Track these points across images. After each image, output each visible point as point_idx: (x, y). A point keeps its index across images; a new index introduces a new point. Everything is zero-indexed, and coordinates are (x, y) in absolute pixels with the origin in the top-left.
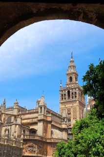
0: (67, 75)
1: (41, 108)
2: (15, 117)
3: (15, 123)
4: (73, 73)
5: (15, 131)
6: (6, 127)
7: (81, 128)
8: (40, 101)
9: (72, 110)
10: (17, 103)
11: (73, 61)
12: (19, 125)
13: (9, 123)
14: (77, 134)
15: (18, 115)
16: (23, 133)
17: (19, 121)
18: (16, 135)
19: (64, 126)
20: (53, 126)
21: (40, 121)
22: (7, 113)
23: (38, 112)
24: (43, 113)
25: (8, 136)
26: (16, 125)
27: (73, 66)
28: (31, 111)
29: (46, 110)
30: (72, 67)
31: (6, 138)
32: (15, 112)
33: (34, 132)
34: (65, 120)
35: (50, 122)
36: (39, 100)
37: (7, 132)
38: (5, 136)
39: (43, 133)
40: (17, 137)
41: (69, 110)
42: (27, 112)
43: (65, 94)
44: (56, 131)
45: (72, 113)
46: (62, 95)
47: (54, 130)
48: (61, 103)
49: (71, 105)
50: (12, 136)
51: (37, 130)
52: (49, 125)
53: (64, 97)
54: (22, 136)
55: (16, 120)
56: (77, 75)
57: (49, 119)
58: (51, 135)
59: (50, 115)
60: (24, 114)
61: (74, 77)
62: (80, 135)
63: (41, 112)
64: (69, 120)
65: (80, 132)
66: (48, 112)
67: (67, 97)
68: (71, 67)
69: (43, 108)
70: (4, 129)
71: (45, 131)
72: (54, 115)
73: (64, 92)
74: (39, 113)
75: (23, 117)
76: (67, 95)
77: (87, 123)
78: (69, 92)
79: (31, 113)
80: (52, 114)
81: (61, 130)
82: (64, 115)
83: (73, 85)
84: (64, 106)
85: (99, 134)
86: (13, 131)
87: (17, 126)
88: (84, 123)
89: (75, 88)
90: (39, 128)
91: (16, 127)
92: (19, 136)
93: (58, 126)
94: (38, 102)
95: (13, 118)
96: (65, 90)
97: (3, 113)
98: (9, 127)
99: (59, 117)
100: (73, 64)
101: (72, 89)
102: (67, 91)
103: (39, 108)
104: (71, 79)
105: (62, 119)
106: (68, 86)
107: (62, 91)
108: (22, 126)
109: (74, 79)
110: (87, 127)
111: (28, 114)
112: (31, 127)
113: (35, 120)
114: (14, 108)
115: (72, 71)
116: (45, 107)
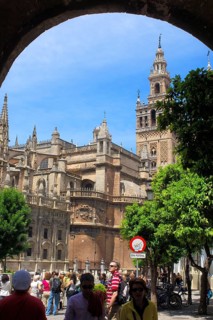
0: (151, 80)
1: (102, 143)
2: (55, 159)
3: (54, 169)
4: (163, 77)
5: (55, 183)
6: (39, 177)
7: (167, 181)
8: (98, 131)
9: (159, 145)
10: (58, 135)
11: (162, 54)
12: (62, 173)
13: (45, 170)
14: (160, 192)
15: (60, 156)
16: (69, 187)
17: (61, 166)
18: (58, 190)
19: (143, 175)
20: (124, 176)
21: (99, 166)
22: (39, 151)
23: (95, 151)
24: (104, 153)
25: (44, 192)
26: (57, 173)
27: (162, 64)
28: (83, 149)
29: (111, 146)
30: (160, 65)
31: (40, 195)
32: (54, 151)
33: (89, 185)
34: (147, 164)
35: (118, 168)
36: (98, 128)
37: (41, 185)
38: (39, 192)
39: (106, 187)
40: (59, 194)
41: (153, 146)
42: (76, 150)
43: (146, 117)
44: (130, 185)
45: (159, 151)
46: (141, 118)
47: (126, 183)
48: (140, 133)
49: (158, 137)
50: (50, 193)
51: (94, 183)
52: (117, 174)
53: (143, 123)
54: (68, 193)
55: (57, 165)
56: (169, 80)
57: (117, 163)
58: (121, 192)
59: (119, 156)
60: (70, 155)
61: (163, 84)
62: (164, 193)
63: (101, 150)
64: (154, 164)
65: (165, 188)
66: (115, 149)
67: (149, 122)
68: (157, 64)
69: (105, 143)
70: (35, 179)
71: (110, 183)
72: (125, 154)
73: (144, 113)
74: (98, 153)
75: (68, 159)
76: (149, 118)
77: (178, 172)
78: (153, 113)
79: (82, 153)
80: (121, 153)
81: (139, 182)
82: (144, 156)
84: (143, 140)
85: (194, 192)
86: (52, 183)
87: (59, 175)
88: (174, 172)
90: (99, 178)
91: (56, 177)
92: (63, 193)
93: (133, 174)
94: (96, 132)
95: (50, 161)
96: (146, 110)
97: (32, 153)
98: (45, 177)
99: (135, 159)
100: (161, 59)
102: (149, 112)
103: (98, 144)
104: (157, 87)
105: (140, 162)
106: (151, 102)
107: (140, 111)
108: (67, 174)
109: (163, 89)
110: (178, 178)
111: (78, 153)
112: (84, 177)
113: (91, 165)
114: (53, 142)
115: (160, 72)
116: (109, 141)
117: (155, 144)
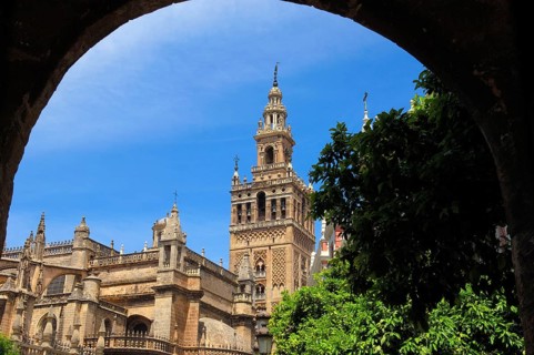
0: (259, 140)
1: (168, 248)
2: (79, 276)
3: (75, 296)
4: (279, 136)
5: (75, 321)
6: (45, 310)
7: (298, 317)
8: (163, 226)
9: (270, 255)
10: (86, 231)
11: (279, 97)
12: (90, 303)
13: (57, 296)
14: (287, 337)
15: (88, 271)
16: (103, 329)
17: (90, 291)
18: (80, 335)
19: (241, 309)
20: (207, 310)
21: (162, 290)
22: (48, 262)
23: (155, 263)
24: (172, 266)
25: (52, 339)
26: (81, 302)
27: (279, 113)
28: (134, 259)
29: (184, 254)
30: (275, 116)
31: (46, 345)
32: (79, 261)
33: (141, 325)
34: (248, 289)
35: (197, 295)
36: (161, 221)
37: (49, 325)
38: (44, 340)
39: (173, 329)
40: (81, 343)
41: (260, 257)
42: (120, 261)
43: (248, 205)
44: (216, 327)
45: (269, 266)
46: (239, 207)
47: (209, 322)
48: (236, 233)
49: (269, 241)
50: (65, 341)
51: (151, 322)
52: (194, 306)
53: (244, 214)
54: (101, 341)
55: (81, 288)
56: (292, 142)
57: (194, 285)
58: (199, 339)
59: (198, 272)
60: (109, 269)
61: (280, 148)
62: (294, 340)
63: (167, 261)
64: (261, 290)
65: (295, 331)
66: (192, 261)
67: (255, 213)
68: (270, 113)
69: (173, 249)
70: (37, 315)
71: (179, 321)
72: (210, 271)
73: (245, 197)
74: (161, 267)
75: (104, 276)
76: (254, 206)
77: (318, 301)
78: (261, 197)
79: (131, 265)
80: (203, 268)
81: (233, 321)
82: (243, 274)
83: (275, 176)
84: (244, 244)
86: (69, 322)
87: (85, 307)
88: (311, 301)
89: (283, 187)
90: (160, 313)
91: (79, 310)
92: (88, 340)
93: (222, 307)
94: (158, 229)
95: (69, 280)
96: (249, 193)
97: (35, 264)
98: (57, 311)
99: (228, 278)
100: (276, 105)
101: (273, 188)
102: (254, 195)
103: (162, 250)
104: (270, 153)
105: (236, 286)
106: (258, 179)
107: (239, 193)
108: (100, 306)
109: (280, 156)
110: (319, 313)
111: (124, 266)
112: (133, 311)
113: (146, 288)
114: (76, 246)
115: (276, 128)
116: (181, 245)
117: (263, 253)
